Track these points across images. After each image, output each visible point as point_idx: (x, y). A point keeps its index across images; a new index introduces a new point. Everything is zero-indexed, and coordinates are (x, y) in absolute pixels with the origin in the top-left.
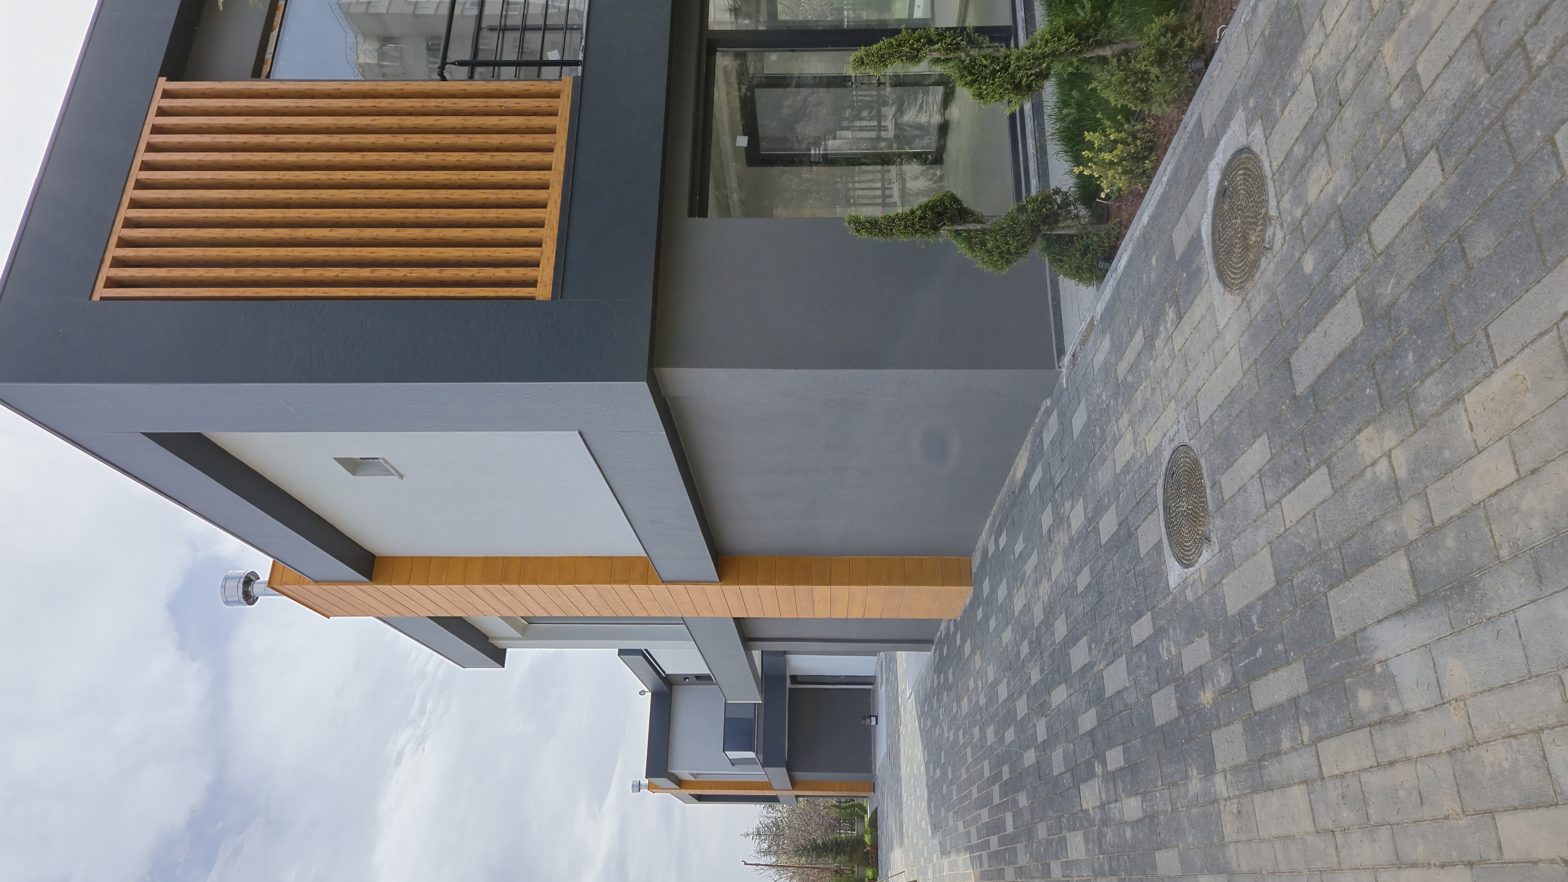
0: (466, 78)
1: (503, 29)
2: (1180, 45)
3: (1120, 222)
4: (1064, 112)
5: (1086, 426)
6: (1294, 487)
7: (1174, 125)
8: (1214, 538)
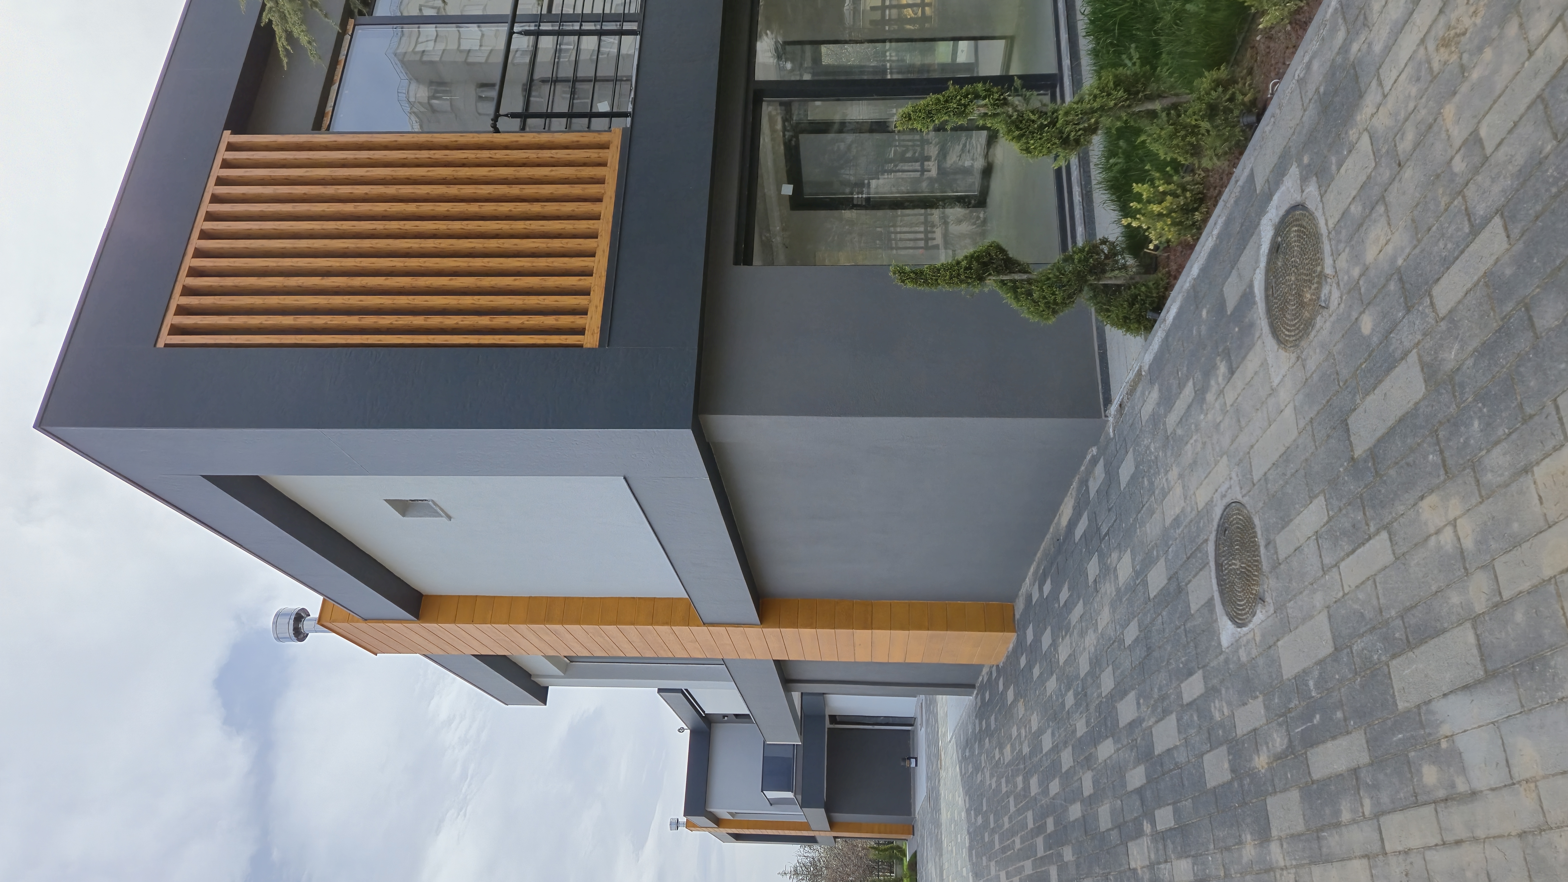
0: (517, 129)
1: (555, 81)
2: (1232, 99)
3: (1169, 272)
4: (1112, 161)
5: (1133, 477)
6: (1353, 551)
7: (1225, 177)
8: (1268, 599)
